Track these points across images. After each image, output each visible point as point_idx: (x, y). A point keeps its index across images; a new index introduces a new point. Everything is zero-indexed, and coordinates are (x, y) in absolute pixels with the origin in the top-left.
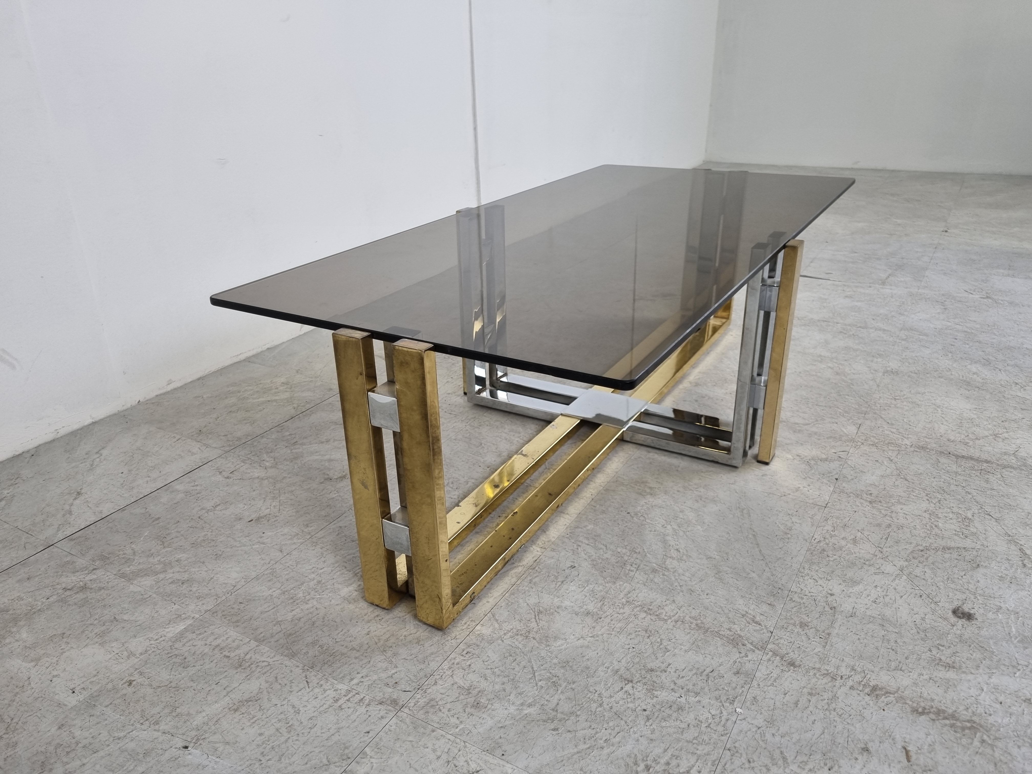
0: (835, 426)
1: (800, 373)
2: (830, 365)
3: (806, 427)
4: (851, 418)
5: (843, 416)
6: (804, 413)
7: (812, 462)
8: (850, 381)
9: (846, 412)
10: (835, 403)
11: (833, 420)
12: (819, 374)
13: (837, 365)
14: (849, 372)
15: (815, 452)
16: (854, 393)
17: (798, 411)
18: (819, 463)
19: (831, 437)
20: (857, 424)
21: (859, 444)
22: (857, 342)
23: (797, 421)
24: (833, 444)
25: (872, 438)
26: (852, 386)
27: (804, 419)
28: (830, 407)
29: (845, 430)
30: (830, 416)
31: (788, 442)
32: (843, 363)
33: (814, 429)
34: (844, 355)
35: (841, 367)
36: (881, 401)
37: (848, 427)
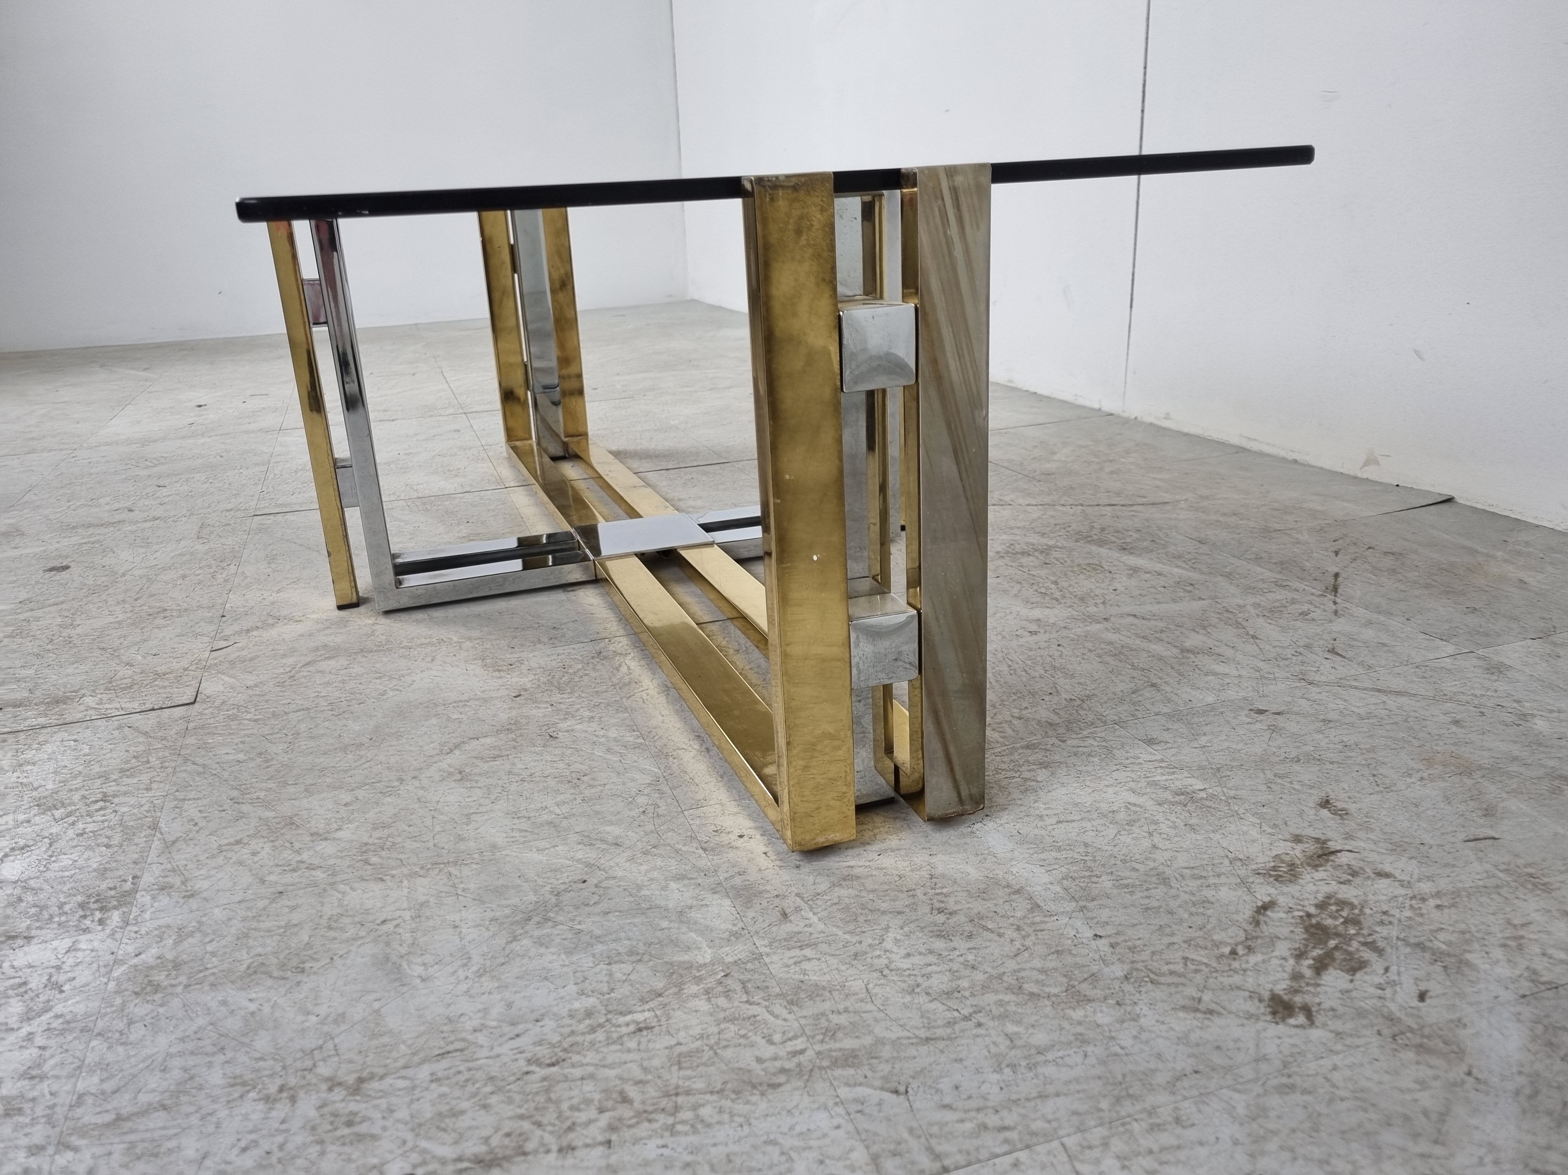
0: (250, 680)
1: (401, 780)
2: (327, 848)
3: (309, 659)
4: (219, 708)
5: (238, 707)
6: (328, 683)
7: (270, 621)
8: (245, 808)
9: (233, 718)
10: (266, 730)
11: (257, 691)
12: (346, 797)
13: (305, 856)
14: (255, 844)
15: (273, 633)
16: (226, 775)
17: (343, 682)
18: (259, 624)
19: (251, 659)
20: (204, 702)
21: (193, 668)
22: (262, 1043)
23: (332, 663)
24: (244, 653)
25: (167, 683)
26: (235, 793)
27: (322, 672)
28: (274, 715)
29: (226, 679)
30: (266, 698)
31: (328, 632)
32: (288, 878)
33: (290, 661)
34: (295, 917)
35: (287, 854)
36: (145, 778)
37: (221, 688)
